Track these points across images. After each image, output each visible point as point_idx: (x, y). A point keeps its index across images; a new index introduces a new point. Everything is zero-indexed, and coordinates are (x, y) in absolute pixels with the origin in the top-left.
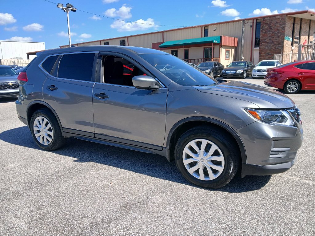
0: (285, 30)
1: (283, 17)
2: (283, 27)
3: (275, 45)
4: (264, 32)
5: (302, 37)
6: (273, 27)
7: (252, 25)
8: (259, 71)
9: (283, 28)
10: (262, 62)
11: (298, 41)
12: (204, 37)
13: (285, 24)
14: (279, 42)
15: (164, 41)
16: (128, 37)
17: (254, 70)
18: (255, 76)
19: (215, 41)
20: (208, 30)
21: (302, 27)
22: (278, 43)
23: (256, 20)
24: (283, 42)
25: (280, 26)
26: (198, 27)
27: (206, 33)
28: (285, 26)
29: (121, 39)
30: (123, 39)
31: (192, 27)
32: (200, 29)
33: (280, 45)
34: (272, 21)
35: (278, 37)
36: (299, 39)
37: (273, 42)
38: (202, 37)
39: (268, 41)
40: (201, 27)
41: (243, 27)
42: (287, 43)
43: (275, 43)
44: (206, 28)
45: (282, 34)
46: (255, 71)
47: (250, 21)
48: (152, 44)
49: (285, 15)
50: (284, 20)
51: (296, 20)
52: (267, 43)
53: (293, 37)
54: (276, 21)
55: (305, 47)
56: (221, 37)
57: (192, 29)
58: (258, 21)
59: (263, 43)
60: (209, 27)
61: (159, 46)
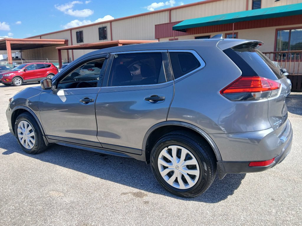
12: (253, 9)
29: (101, 26)
30: (104, 25)
38: (247, 9)
48: (155, 25)
61: (173, 28)
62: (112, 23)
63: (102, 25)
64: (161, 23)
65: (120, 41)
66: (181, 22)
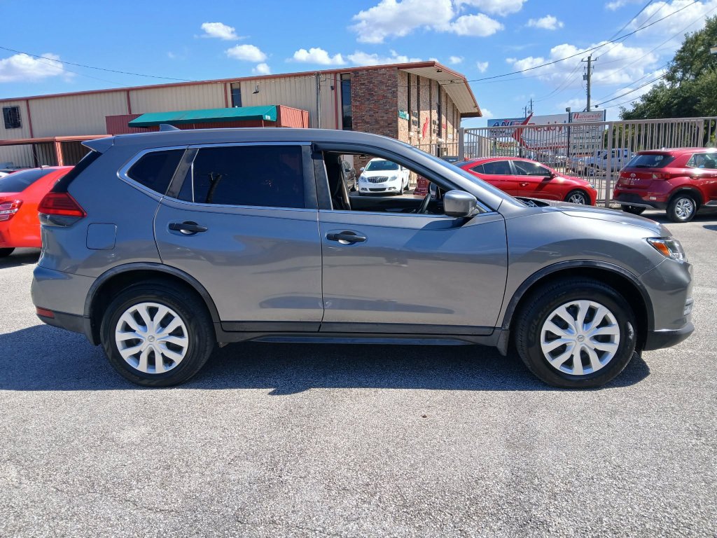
0: (397, 97)
1: (392, 73)
2: (394, 92)
3: (382, 127)
4: (359, 101)
5: (421, 112)
6: (375, 92)
7: (333, 85)
8: (373, 180)
9: (395, 94)
10: (372, 163)
11: (417, 120)
12: (233, 106)
13: (396, 86)
14: (389, 122)
15: (133, 113)
16: (27, 100)
17: (362, 178)
18: (366, 189)
19: (268, 118)
20: (239, 90)
21: (421, 93)
22: (387, 124)
23: (341, 75)
24: (396, 122)
25: (388, 89)
26: (216, 82)
27: (236, 100)
28: (397, 90)
29: (7, 105)
30: (14, 104)
31: (203, 83)
32: (220, 88)
33: (391, 127)
34: (372, 78)
35: (387, 112)
36: (418, 116)
37: (377, 122)
38: (227, 106)
39: (367, 118)
40: (225, 82)
41: (318, 89)
42: (402, 124)
43: (382, 123)
44: (235, 87)
45: (392, 106)
46: (366, 181)
47: (328, 76)
48: (106, 117)
49: (396, 69)
50: (395, 77)
51: (412, 79)
52: (368, 123)
53: (409, 113)
54: (380, 78)
55: (468, 133)
56: (278, 108)
57: (201, 86)
58: (345, 77)
59: (359, 123)
60: (243, 84)
61: (129, 124)
62: (30, 102)
63: (9, 103)
64: (117, 114)
65: (56, 138)
66: (140, 115)
